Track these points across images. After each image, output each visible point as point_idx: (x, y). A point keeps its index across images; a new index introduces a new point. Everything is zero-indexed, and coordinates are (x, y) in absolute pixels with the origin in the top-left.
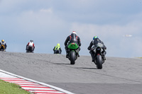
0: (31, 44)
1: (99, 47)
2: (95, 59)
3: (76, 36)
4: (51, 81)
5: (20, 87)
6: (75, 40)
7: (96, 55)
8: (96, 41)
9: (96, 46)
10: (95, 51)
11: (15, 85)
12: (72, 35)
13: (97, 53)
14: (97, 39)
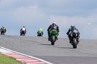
0: (24, 29)
1: (74, 33)
2: (72, 41)
3: (56, 25)
4: (36, 55)
5: (15, 59)
6: (55, 28)
7: (73, 38)
8: (73, 28)
9: (72, 32)
10: (72, 35)
11: (11, 58)
12: (53, 24)
13: (73, 37)
14: (73, 27)
